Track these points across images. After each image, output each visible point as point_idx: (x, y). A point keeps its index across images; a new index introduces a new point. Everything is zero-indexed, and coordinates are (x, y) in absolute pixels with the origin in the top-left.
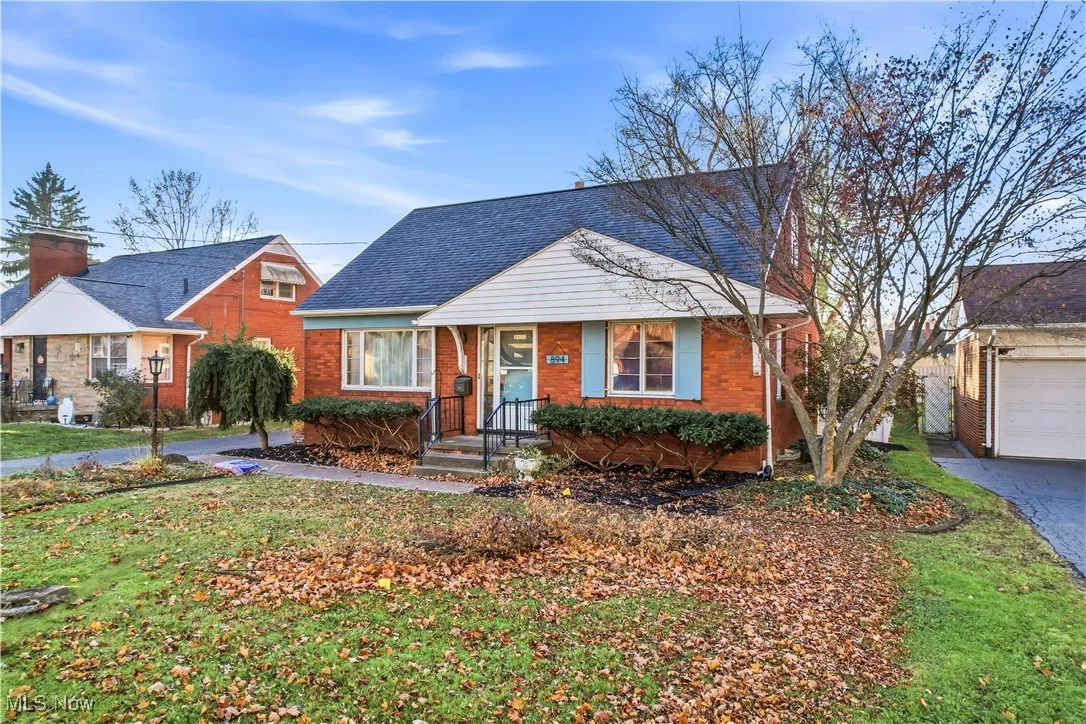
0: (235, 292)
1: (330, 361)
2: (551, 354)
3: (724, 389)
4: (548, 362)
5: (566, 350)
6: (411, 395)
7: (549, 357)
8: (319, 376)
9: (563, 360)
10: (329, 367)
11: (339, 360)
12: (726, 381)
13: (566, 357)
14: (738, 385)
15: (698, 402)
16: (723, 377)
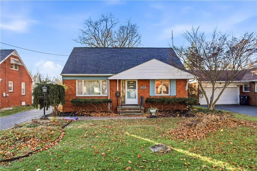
0: (5, 67)
1: (72, 88)
2: (142, 86)
3: (180, 93)
4: (141, 88)
5: (145, 85)
6: (101, 97)
7: (141, 87)
8: (68, 92)
9: (145, 88)
10: (72, 90)
11: (75, 88)
12: (180, 92)
13: (146, 87)
14: (183, 92)
15: (175, 96)
16: (180, 91)
